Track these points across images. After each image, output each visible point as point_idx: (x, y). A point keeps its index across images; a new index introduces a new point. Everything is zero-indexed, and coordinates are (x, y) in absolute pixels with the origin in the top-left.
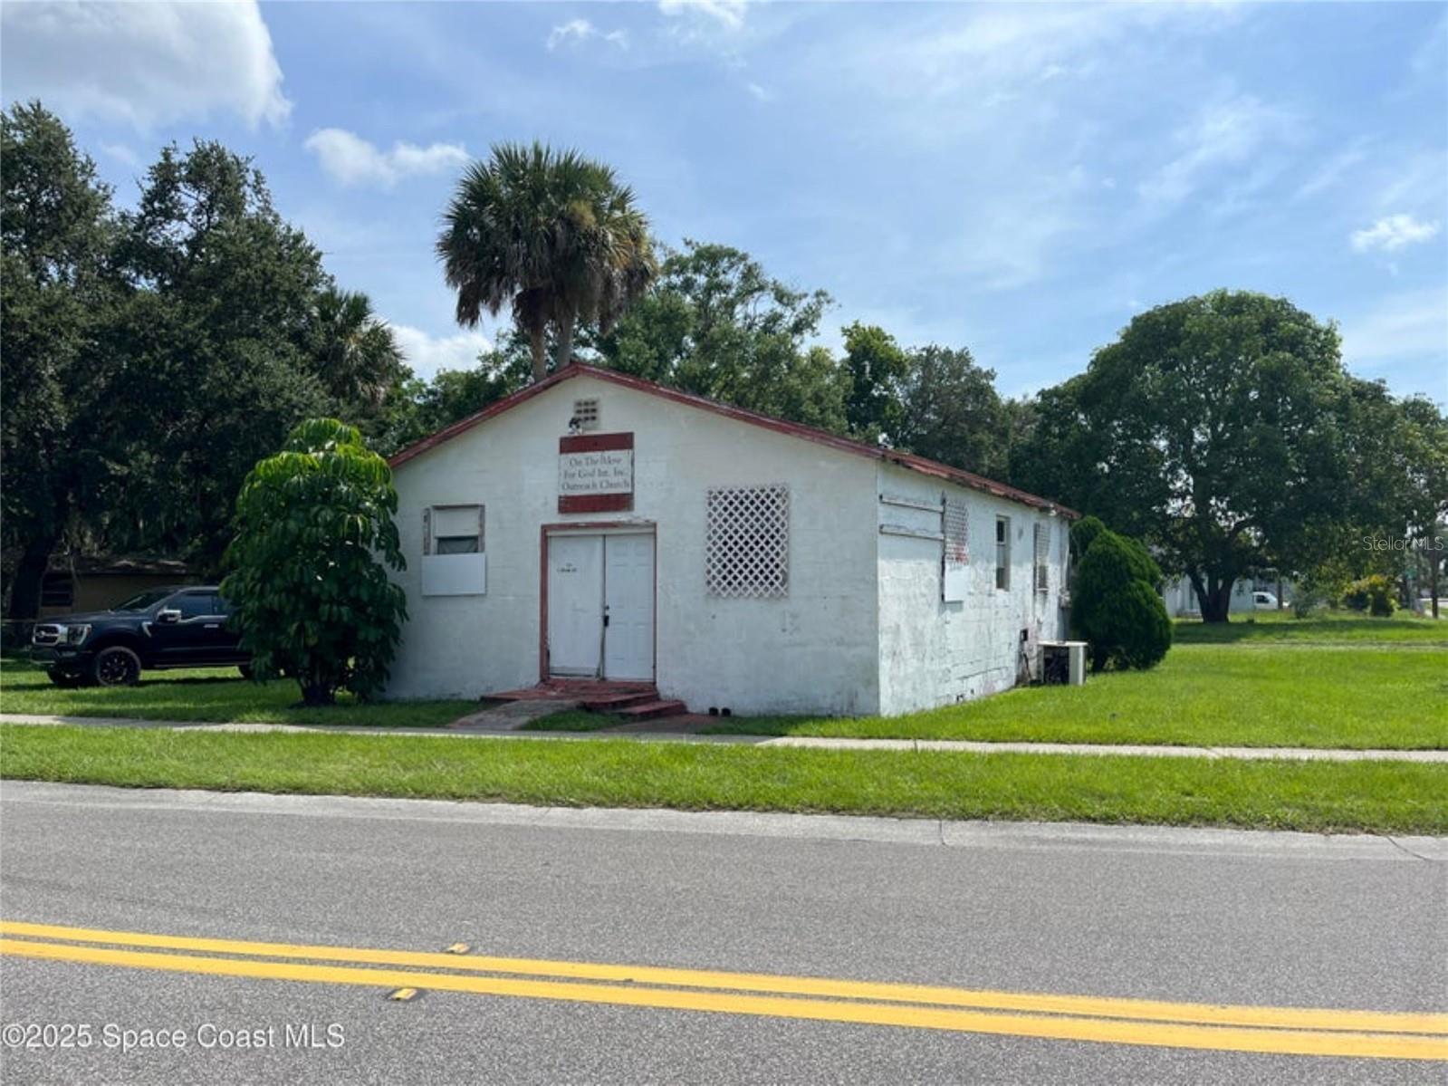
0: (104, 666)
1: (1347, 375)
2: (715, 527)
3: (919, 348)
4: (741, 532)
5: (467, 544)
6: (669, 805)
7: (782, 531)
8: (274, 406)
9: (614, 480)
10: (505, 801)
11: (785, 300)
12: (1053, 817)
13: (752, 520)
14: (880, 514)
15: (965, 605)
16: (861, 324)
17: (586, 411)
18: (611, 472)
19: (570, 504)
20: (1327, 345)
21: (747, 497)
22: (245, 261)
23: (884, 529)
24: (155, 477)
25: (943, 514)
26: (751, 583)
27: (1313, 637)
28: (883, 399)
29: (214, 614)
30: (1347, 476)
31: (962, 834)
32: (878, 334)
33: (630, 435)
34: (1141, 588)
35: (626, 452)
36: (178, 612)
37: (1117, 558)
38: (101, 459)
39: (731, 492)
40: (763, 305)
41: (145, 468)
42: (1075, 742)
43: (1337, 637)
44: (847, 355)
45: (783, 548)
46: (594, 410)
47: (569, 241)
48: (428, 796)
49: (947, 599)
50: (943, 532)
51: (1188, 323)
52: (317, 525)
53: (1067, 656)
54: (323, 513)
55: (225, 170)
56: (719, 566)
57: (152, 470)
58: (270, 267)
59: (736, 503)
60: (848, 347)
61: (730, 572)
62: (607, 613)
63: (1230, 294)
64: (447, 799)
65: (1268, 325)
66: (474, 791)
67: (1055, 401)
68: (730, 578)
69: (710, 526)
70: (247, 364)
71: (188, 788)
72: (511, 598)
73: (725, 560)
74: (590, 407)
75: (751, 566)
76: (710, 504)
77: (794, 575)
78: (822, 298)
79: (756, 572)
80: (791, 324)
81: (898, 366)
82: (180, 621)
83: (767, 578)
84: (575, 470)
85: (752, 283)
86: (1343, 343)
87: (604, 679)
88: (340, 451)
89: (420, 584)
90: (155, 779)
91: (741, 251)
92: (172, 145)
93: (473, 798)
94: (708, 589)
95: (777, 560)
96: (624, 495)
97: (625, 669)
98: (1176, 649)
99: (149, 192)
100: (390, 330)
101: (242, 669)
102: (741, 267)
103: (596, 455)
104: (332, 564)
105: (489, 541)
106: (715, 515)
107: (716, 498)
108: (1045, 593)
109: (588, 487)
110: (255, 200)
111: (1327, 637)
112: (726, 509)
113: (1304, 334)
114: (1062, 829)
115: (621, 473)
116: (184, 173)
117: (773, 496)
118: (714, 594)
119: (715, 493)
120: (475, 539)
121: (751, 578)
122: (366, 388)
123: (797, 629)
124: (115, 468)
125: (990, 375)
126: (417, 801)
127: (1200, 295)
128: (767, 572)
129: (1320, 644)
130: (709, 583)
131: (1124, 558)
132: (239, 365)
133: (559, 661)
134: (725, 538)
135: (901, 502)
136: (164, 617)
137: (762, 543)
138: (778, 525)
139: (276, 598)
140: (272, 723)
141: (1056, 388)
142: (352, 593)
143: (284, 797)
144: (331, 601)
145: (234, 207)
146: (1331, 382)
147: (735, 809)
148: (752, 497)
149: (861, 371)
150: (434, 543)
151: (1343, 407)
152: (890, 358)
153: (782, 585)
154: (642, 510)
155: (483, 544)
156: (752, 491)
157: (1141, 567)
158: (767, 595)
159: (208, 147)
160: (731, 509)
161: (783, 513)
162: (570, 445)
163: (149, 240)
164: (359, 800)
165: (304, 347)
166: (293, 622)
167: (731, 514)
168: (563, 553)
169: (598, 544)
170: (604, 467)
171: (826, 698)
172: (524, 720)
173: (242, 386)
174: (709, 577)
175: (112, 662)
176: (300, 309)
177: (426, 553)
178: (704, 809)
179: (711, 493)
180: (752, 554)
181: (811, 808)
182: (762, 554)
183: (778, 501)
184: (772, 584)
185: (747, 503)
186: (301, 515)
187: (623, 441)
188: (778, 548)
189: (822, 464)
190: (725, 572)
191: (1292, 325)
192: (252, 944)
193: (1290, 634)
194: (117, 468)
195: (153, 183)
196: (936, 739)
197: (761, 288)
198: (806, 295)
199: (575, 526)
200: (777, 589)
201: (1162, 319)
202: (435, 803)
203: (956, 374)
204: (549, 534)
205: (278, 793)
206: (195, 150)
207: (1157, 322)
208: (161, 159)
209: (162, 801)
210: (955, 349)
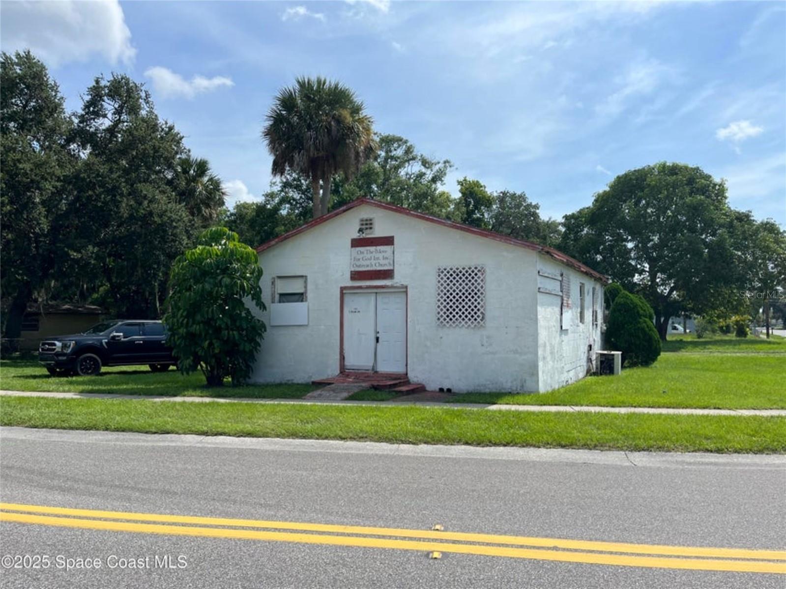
0: (82, 365)
1: (730, 208)
2: (442, 288)
3: (499, 192)
4: (457, 291)
5: (297, 297)
6: (467, 443)
7: (482, 291)
8: (162, 221)
9: (382, 262)
10: (371, 441)
11: (427, 165)
12: (686, 449)
13: (464, 284)
14: (539, 281)
15: (569, 331)
16: (468, 179)
17: (367, 224)
18: (381, 257)
19: (357, 275)
20: (720, 192)
21: (461, 272)
22: (142, 140)
23: (541, 290)
24: (95, 260)
25: (561, 281)
26: (463, 319)
27: (720, 349)
28: (479, 219)
29: (140, 335)
30: (733, 262)
31: (640, 459)
32: (477, 184)
33: (392, 238)
34: (645, 322)
35: (389, 247)
36: (121, 334)
37: (632, 306)
38: (66, 249)
39: (451, 269)
40: (415, 168)
41: (90, 255)
42: (659, 407)
43: (734, 348)
44: (460, 195)
45: (482, 300)
46: (371, 224)
47: (338, 131)
48: (326, 438)
49: (563, 328)
50: (562, 291)
51: (648, 180)
52: (221, 286)
53: (613, 359)
54: (224, 279)
55: (129, 91)
56: (445, 310)
57: (94, 255)
58: (157, 144)
59: (454, 275)
60: (461, 191)
61: (451, 313)
62: (378, 335)
63: (668, 164)
64: (338, 439)
65: (691, 181)
66: (351, 435)
67: (573, 221)
68: (451, 316)
69: (439, 288)
70: (145, 197)
71: (185, 433)
72: (322, 327)
73: (448, 307)
74: (368, 222)
75: (463, 310)
76: (439, 276)
77: (488, 315)
78: (447, 164)
79: (466, 313)
80: (430, 178)
81: (487, 202)
82: (122, 339)
83: (472, 316)
84: (361, 256)
85: (409, 156)
86: (729, 191)
87: (376, 372)
88: (231, 245)
89: (270, 319)
90: (164, 428)
91: (405, 138)
92: (101, 76)
93: (352, 439)
94: (439, 322)
95: (479, 307)
96: (389, 270)
97: (389, 366)
98: (663, 355)
99: (88, 102)
100: (219, 179)
101: (151, 366)
102: (404, 147)
103: (372, 249)
104: (227, 308)
105: (310, 295)
106: (442, 282)
107: (442, 272)
108: (596, 325)
109: (368, 266)
110: (145, 107)
111: (728, 349)
112: (448, 278)
113: (709, 186)
114: (695, 456)
115: (387, 258)
116: (107, 91)
117: (476, 271)
118: (441, 325)
119: (442, 269)
120: (302, 294)
121: (463, 316)
122: (207, 211)
123: (491, 345)
124: (74, 255)
125: (536, 207)
126: (320, 441)
127: (652, 165)
128: (473, 313)
129: (725, 352)
130: (439, 319)
131: (636, 306)
132: (139, 198)
133: (350, 362)
134: (448, 294)
135: (546, 275)
136: (114, 337)
137: (470, 297)
138: (479, 287)
139: (198, 327)
140: (201, 397)
141: (573, 214)
142: (238, 324)
143: (242, 438)
144: (227, 328)
145: (134, 110)
146: (724, 212)
147: (505, 445)
148: (464, 272)
149: (467, 205)
150: (277, 297)
151: (731, 225)
152: (484, 197)
153: (482, 320)
154: (399, 279)
155: (306, 297)
156: (464, 269)
157: (644, 311)
158: (473, 326)
159: (120, 77)
160: (451, 278)
161: (482, 281)
162: (357, 243)
163: (88, 128)
164: (286, 440)
165: (175, 189)
166: (206, 340)
167: (451, 281)
168: (351, 302)
169: (373, 298)
170: (377, 255)
171: (507, 384)
172: (345, 395)
173: (144, 209)
174: (439, 316)
175: (86, 362)
176: (170, 166)
177: (273, 302)
178: (487, 446)
179: (439, 269)
180: (463, 303)
181: (547, 445)
182: (470, 303)
183: (479, 274)
184: (476, 320)
185: (461, 275)
186: (212, 280)
187: (388, 241)
188: (479, 300)
189: (505, 254)
190: (448, 313)
191: (703, 181)
192: (316, 525)
193: (707, 347)
194: (75, 254)
195: (90, 97)
196: (582, 405)
197: (414, 159)
198: (439, 163)
199: (360, 287)
200: (479, 322)
201: (633, 177)
202: (331, 442)
203: (518, 206)
204: (344, 292)
205: (239, 437)
206: (112, 79)
207: (631, 179)
208: (94, 84)
209: (173, 441)
210: (518, 193)
